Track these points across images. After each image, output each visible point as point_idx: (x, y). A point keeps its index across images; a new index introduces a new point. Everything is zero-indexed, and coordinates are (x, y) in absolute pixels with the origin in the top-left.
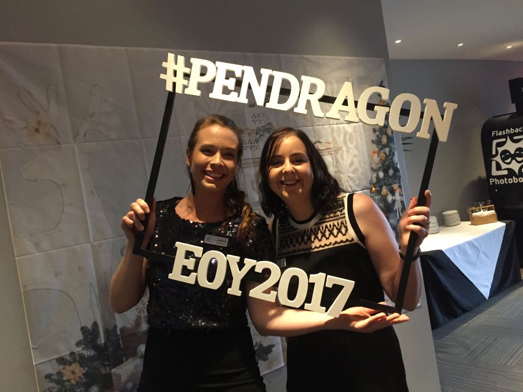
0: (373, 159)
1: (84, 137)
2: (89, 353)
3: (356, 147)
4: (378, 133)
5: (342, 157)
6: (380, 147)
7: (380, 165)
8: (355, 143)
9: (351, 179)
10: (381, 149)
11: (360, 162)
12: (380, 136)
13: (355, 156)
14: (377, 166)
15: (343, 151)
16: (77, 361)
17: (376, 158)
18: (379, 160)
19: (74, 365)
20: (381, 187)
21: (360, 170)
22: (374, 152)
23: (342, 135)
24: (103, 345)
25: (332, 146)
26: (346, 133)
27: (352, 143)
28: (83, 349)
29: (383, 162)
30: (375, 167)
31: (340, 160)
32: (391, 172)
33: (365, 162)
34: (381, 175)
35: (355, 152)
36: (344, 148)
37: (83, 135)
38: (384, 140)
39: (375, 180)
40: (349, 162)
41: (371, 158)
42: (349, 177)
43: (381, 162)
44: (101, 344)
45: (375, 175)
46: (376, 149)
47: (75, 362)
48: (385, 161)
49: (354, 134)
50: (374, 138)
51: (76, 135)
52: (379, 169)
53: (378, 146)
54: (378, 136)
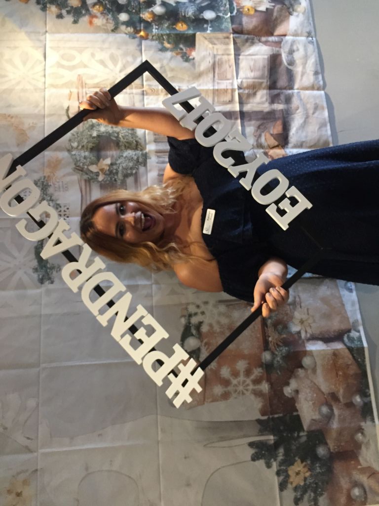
0: (99, 26)
1: (32, 439)
2: (281, 454)
3: (81, 51)
4: (64, 12)
5: (93, 77)
6: (83, 12)
7: (110, 16)
8: (75, 53)
10: (87, 10)
11: (102, 49)
12: (69, 9)
13: (93, 55)
14: (111, 21)
15: (84, 74)
16: (286, 468)
17: (99, 21)
18: (103, 17)
19: (290, 472)
20: (141, 20)
21: (114, 50)
22: (91, 23)
23: (62, 71)
24: (276, 438)
25: (75, 91)
26: (59, 65)
27: (74, 58)
28: (275, 460)
29: (106, 11)
30: (111, 26)
33: (104, 41)
34: (124, 17)
36: (81, 71)
37: (29, 441)
39: (130, 30)
40: (101, 67)
41: (98, 30)
43: (105, 14)
44: (274, 439)
45: (123, 28)
46: (85, 19)
47: (286, 471)
48: (105, 7)
49: (61, 52)
50: (69, 19)
51: (28, 450)
52: (116, 19)
53: (84, 15)
54: (68, 12)
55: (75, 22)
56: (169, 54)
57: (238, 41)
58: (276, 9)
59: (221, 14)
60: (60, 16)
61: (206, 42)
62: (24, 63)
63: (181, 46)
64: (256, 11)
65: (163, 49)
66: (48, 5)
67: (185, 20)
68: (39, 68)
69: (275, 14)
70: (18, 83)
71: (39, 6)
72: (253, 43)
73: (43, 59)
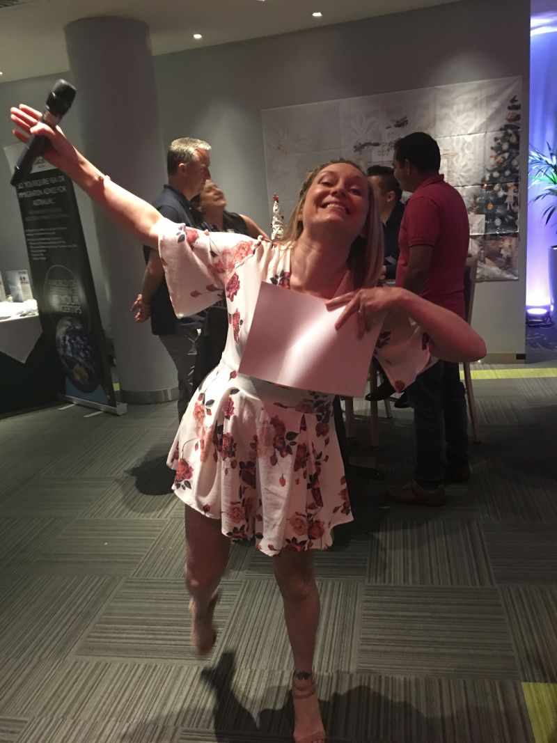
3: (473, 153)
4: (499, 141)
5: (457, 160)
6: (499, 152)
7: (496, 167)
8: (472, 150)
9: (463, 177)
10: (500, 154)
11: (474, 164)
12: (501, 144)
13: (470, 160)
14: (493, 168)
15: (459, 157)
17: (492, 161)
18: (495, 163)
20: (494, 184)
21: (473, 170)
22: (491, 157)
23: (461, 144)
25: (450, 152)
26: (465, 142)
27: (469, 149)
29: (499, 164)
30: (489, 168)
31: (455, 163)
32: (507, 173)
33: (479, 164)
34: (496, 174)
35: (472, 156)
36: (461, 154)
37: (296, 150)
38: (505, 146)
39: (487, 179)
40: (463, 164)
41: (487, 161)
42: (461, 175)
43: (497, 164)
45: (489, 175)
46: (494, 153)
48: (501, 164)
49: (472, 143)
50: (494, 144)
52: (494, 170)
53: (496, 152)
54: (499, 144)
55: (492, 148)
56: (472, 200)
57: (480, 237)
58: (502, 260)
59: (498, 228)
60: (496, 139)
61: (480, 220)
62: (465, 124)
63: (478, 207)
64: (501, 248)
65: (475, 197)
66: (504, 132)
67: (495, 208)
68: (462, 132)
69: (499, 259)
70: (454, 122)
71: (503, 127)
72: (480, 246)
73: (469, 133)
